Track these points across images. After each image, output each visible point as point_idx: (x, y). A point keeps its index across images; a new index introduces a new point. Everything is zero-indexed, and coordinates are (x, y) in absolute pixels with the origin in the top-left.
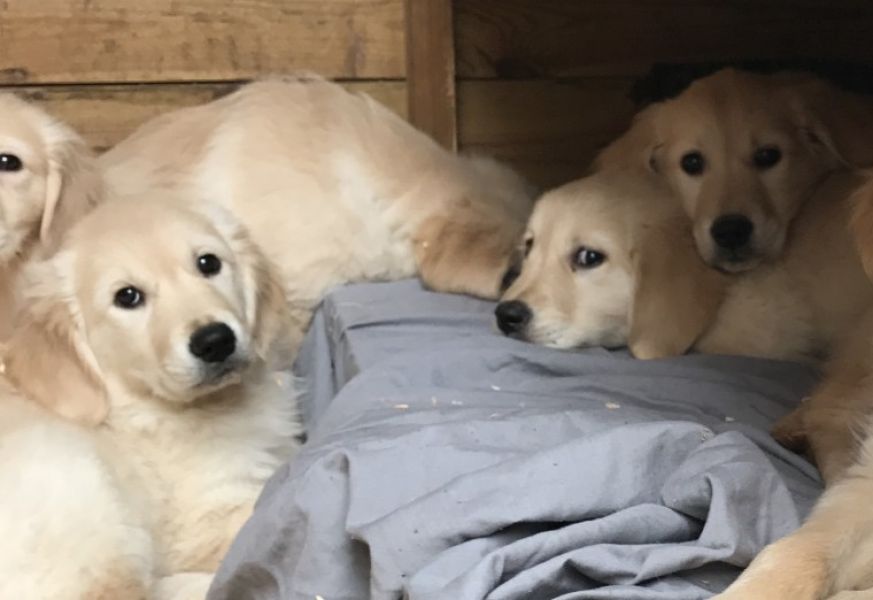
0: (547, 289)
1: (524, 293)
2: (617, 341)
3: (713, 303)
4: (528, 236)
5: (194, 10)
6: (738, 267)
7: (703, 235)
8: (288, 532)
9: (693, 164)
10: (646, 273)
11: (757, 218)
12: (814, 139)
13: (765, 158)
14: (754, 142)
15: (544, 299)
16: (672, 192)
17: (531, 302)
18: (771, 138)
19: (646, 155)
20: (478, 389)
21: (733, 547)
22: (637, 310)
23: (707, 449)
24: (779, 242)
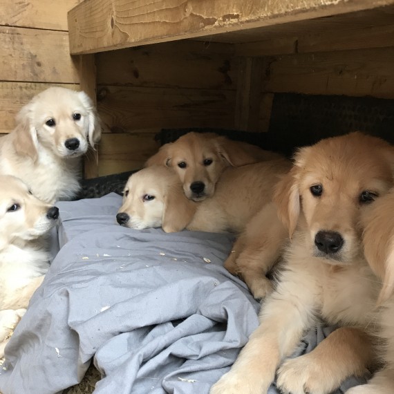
0: (134, 209)
1: (126, 210)
2: (158, 225)
3: (191, 213)
4: (126, 189)
5: (9, 109)
6: (199, 199)
7: (187, 189)
8: (43, 320)
9: (183, 165)
10: (169, 203)
11: (206, 183)
12: (222, 156)
13: (207, 162)
14: (204, 157)
15: (134, 212)
16: (175, 173)
17: (129, 213)
18: (209, 156)
19: (165, 162)
20: (112, 248)
21: (239, 341)
22: (165, 216)
23: (218, 290)
24: (213, 191)
